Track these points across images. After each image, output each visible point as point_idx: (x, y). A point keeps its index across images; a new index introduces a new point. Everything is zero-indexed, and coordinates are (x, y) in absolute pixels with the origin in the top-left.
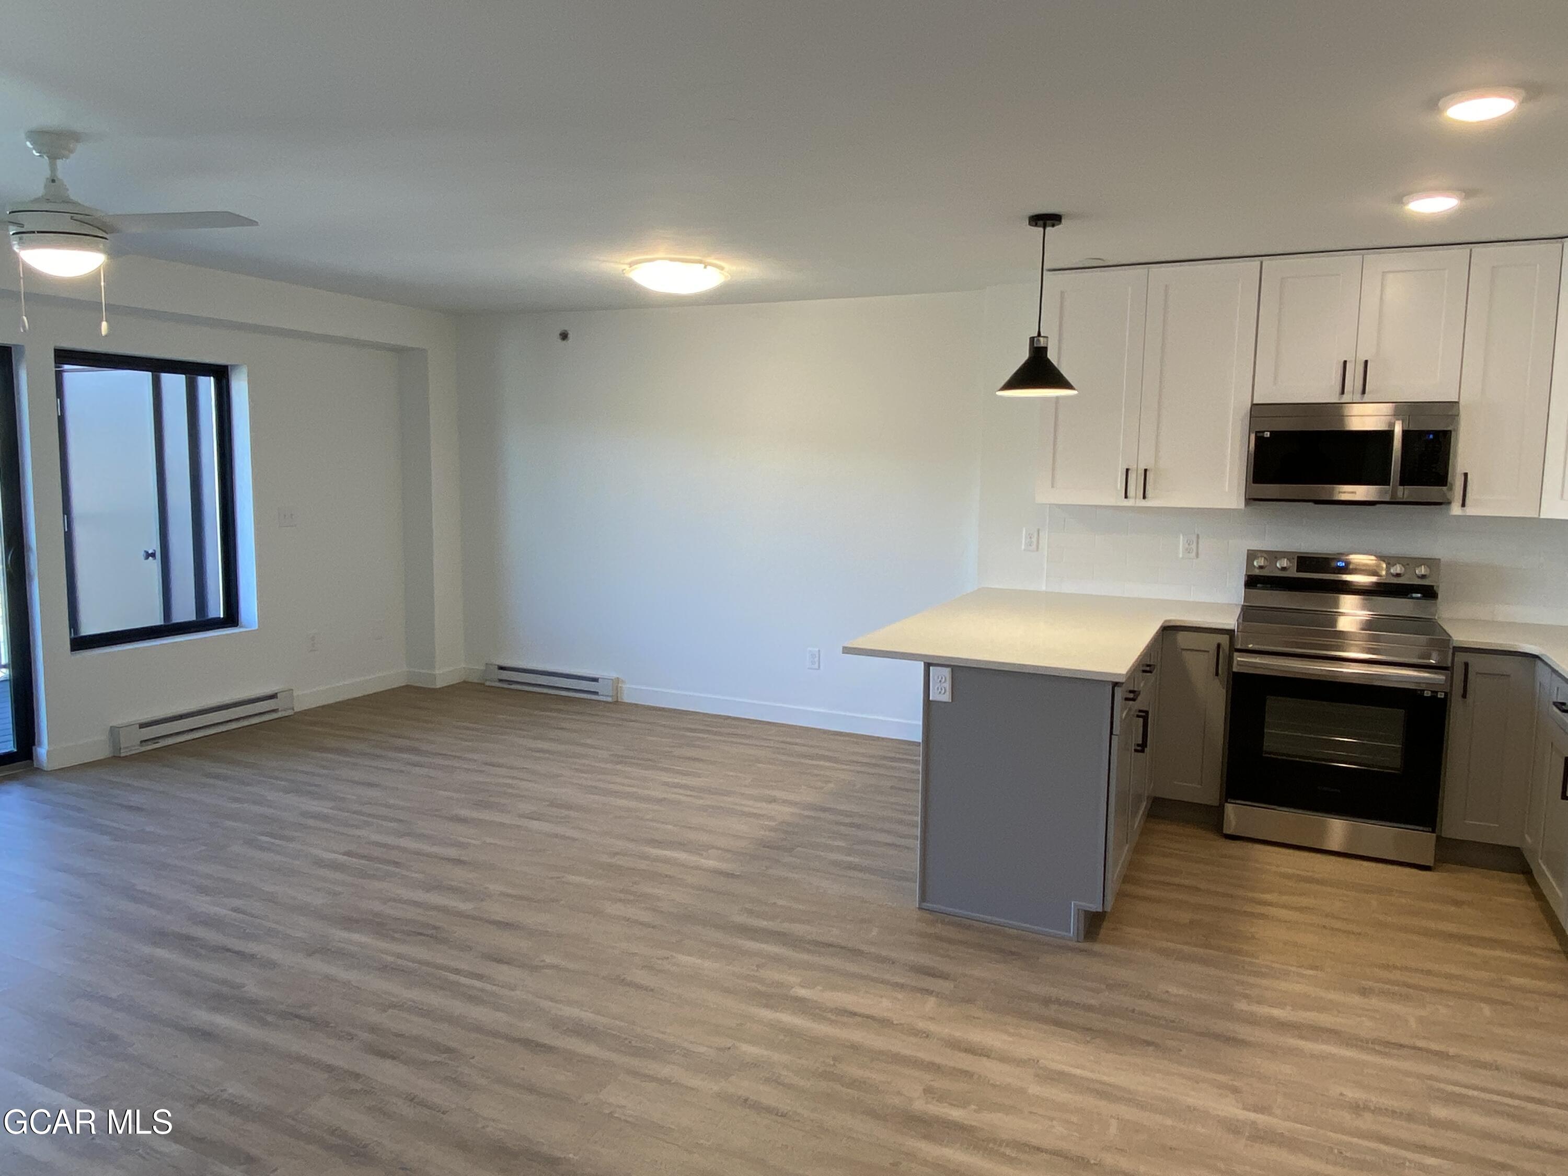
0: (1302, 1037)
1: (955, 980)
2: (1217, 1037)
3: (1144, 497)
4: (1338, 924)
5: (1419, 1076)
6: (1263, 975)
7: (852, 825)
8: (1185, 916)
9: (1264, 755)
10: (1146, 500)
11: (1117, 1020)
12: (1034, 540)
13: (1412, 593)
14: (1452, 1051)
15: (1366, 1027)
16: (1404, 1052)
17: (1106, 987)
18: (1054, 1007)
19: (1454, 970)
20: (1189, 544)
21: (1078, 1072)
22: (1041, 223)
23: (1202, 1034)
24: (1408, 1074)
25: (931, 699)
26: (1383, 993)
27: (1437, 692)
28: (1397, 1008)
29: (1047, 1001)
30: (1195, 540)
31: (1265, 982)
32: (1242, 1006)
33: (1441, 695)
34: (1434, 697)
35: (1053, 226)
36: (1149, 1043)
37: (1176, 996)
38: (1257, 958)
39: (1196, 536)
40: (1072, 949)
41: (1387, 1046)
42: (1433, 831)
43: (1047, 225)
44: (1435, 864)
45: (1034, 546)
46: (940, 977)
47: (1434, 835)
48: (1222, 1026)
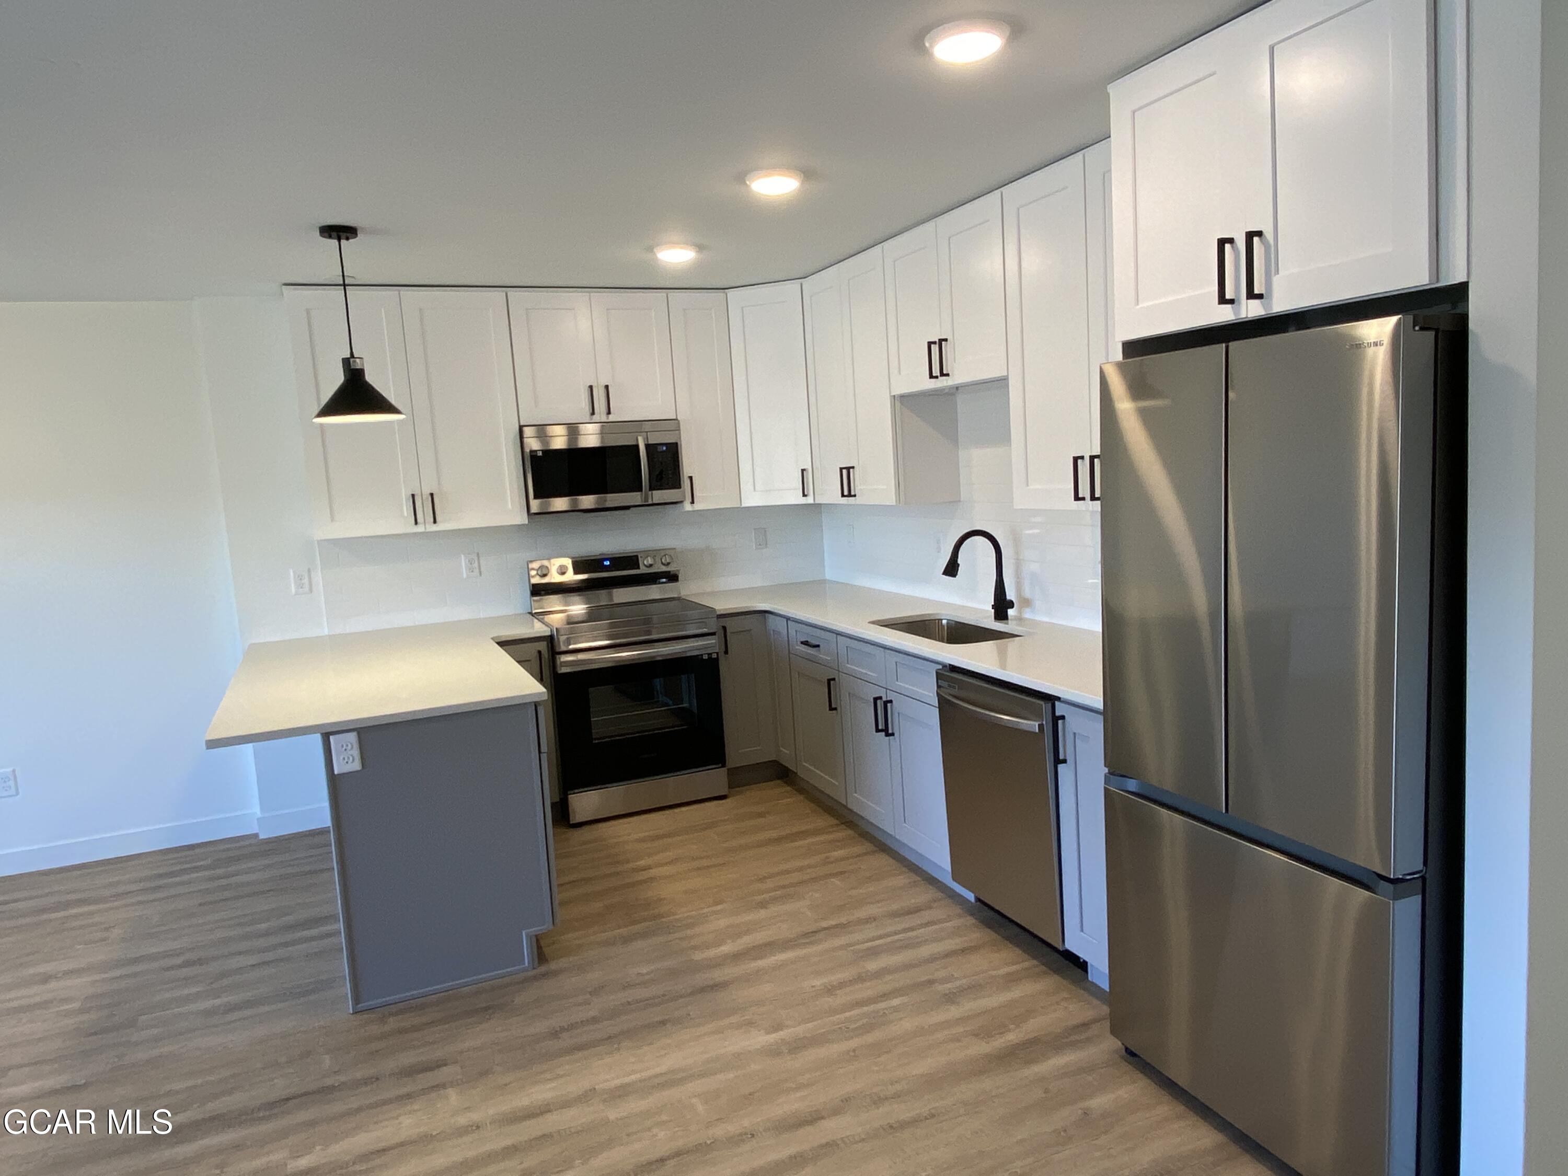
0: (755, 959)
1: (456, 1062)
2: (703, 990)
3: (435, 522)
4: (705, 862)
5: (842, 947)
6: (691, 926)
7: (187, 964)
8: (597, 906)
9: (594, 742)
10: (437, 524)
11: (624, 1018)
12: (306, 581)
13: (660, 579)
14: (843, 920)
15: (784, 930)
16: (821, 935)
17: (591, 995)
18: (565, 1035)
19: (798, 863)
20: (471, 564)
21: (633, 1077)
22: (334, 234)
23: (692, 994)
24: (835, 949)
25: (336, 772)
26: (775, 900)
27: (711, 654)
28: (789, 907)
29: (555, 1034)
30: (476, 558)
31: (697, 930)
32: (698, 956)
33: (714, 656)
34: (710, 658)
35: (347, 239)
36: (663, 1023)
37: (647, 974)
38: (674, 914)
39: (476, 555)
40: (535, 978)
41: (810, 936)
42: (724, 766)
43: (342, 237)
44: (729, 792)
45: (307, 589)
46: (439, 1067)
47: (724, 769)
48: (701, 979)
